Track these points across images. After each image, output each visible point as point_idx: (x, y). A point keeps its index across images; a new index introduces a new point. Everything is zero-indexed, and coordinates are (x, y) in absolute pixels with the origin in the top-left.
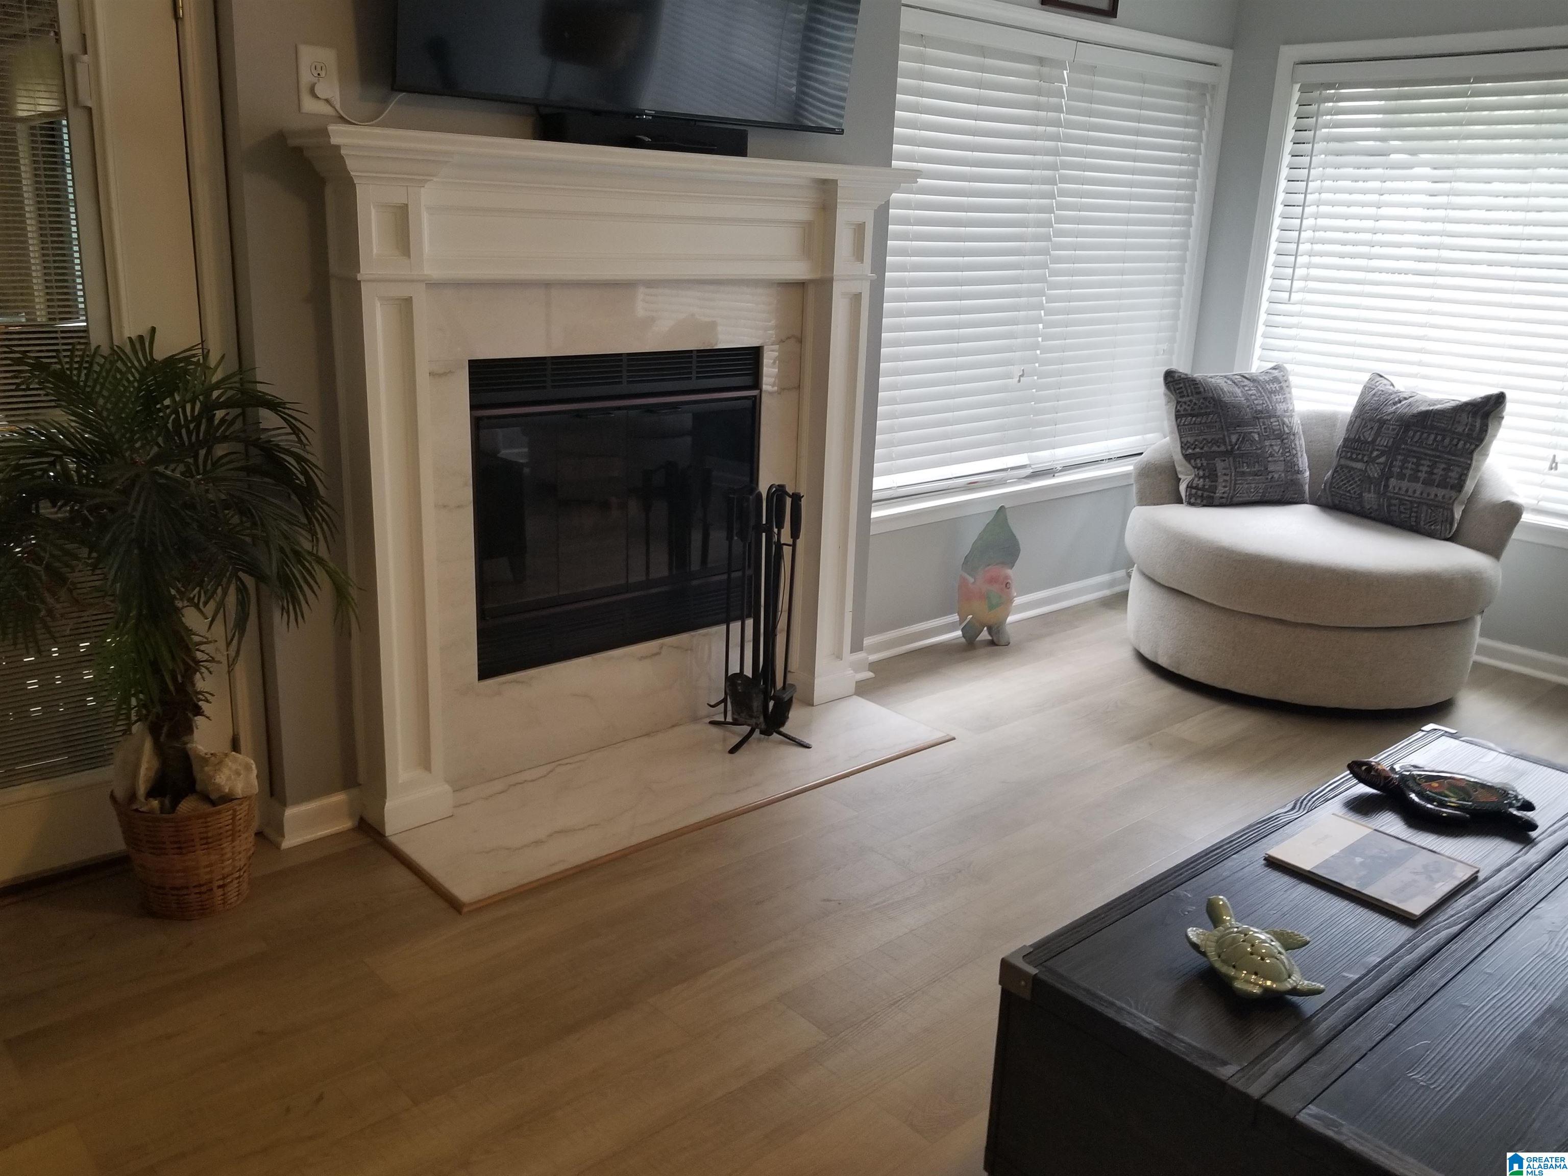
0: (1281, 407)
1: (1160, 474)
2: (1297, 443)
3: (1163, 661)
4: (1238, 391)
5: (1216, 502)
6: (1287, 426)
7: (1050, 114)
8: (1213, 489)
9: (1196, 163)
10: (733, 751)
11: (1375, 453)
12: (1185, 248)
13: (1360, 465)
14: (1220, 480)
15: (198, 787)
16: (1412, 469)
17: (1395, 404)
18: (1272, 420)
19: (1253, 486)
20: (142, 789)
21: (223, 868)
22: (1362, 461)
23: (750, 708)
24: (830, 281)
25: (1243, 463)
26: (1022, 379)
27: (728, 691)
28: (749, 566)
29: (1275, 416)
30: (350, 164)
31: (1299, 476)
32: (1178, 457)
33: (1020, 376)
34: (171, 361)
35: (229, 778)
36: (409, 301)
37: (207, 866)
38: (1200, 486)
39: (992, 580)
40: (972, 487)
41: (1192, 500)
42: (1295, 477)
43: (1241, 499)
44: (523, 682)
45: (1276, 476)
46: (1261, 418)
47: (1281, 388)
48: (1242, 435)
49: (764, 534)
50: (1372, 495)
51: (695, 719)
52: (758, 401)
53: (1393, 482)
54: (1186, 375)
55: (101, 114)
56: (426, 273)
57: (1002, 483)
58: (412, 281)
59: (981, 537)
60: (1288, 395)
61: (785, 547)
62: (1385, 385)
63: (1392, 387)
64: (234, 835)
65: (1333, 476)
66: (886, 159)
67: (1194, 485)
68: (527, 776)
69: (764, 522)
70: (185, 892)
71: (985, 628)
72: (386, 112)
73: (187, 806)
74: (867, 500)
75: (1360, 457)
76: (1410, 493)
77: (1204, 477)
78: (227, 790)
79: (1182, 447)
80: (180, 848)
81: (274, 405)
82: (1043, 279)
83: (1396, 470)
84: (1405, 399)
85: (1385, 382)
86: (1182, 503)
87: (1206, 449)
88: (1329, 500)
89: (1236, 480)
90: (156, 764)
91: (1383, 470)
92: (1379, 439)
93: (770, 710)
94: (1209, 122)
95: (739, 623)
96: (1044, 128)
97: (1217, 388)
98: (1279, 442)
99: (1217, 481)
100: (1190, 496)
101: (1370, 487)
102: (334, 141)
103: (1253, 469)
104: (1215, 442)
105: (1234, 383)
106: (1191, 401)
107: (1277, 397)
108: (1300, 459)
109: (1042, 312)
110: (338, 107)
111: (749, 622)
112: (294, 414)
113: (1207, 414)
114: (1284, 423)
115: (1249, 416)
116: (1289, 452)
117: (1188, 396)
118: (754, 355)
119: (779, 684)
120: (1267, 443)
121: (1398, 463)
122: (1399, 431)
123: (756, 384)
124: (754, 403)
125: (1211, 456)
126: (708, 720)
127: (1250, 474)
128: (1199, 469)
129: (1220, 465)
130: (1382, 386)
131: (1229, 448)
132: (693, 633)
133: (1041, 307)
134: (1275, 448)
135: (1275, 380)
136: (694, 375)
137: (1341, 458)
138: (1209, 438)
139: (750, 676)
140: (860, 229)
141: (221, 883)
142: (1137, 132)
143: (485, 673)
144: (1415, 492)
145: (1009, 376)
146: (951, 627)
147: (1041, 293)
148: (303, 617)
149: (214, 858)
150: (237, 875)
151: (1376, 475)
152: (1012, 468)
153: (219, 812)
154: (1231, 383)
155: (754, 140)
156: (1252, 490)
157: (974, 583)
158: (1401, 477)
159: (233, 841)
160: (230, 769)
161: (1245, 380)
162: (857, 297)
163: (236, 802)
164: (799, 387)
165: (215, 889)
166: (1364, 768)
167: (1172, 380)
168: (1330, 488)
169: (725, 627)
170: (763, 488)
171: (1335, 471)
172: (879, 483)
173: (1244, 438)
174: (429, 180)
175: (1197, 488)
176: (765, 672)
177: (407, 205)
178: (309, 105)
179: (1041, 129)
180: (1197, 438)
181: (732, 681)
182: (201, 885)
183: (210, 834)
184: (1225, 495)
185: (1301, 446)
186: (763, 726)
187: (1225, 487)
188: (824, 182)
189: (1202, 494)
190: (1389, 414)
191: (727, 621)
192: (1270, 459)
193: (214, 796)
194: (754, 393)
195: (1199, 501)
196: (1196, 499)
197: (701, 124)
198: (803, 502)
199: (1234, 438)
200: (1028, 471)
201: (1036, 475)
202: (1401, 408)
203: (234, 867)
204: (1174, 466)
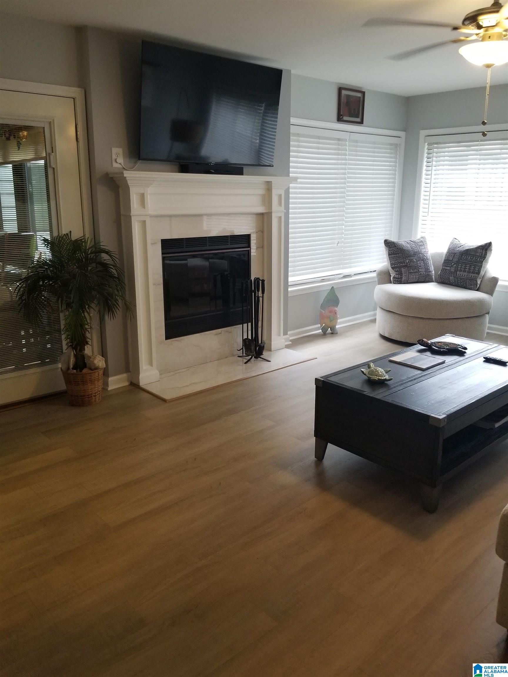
0: (423, 250)
1: (385, 274)
2: (429, 262)
3: (387, 335)
4: (409, 246)
5: (402, 282)
6: (425, 257)
7: (343, 157)
8: (401, 278)
9: (395, 170)
10: (246, 363)
11: (453, 264)
12: (393, 199)
13: (448, 268)
14: (403, 275)
15: (88, 365)
16: (464, 268)
17: (459, 247)
18: (420, 255)
19: (414, 276)
20: (71, 366)
21: (95, 390)
22: (449, 267)
23: (251, 349)
24: (271, 213)
25: (411, 269)
26: (338, 244)
27: (243, 344)
28: (249, 305)
29: (421, 253)
30: (129, 182)
31: (430, 273)
32: (390, 268)
33: (338, 243)
34: (76, 241)
35: (98, 362)
36: (144, 222)
37: (91, 389)
38: (397, 277)
39: (331, 312)
40: (323, 281)
41: (395, 282)
42: (429, 273)
43: (411, 281)
44: (179, 341)
45: (422, 273)
46: (416, 254)
47: (424, 244)
48: (410, 260)
49: (253, 293)
50: (452, 277)
51: (233, 355)
52: (250, 251)
53: (458, 273)
54: (391, 241)
55: (57, 170)
56: (149, 213)
57: (333, 280)
58: (146, 215)
59: (326, 297)
60: (426, 247)
61: (260, 297)
62: (457, 242)
63: (459, 242)
64: (98, 380)
65: (441, 272)
66: (288, 174)
67: (395, 277)
68: (180, 371)
69: (253, 289)
70: (84, 397)
71: (329, 329)
72: (136, 167)
73: (85, 371)
74: (287, 285)
75: (448, 265)
76: (464, 276)
77: (398, 274)
78: (97, 366)
79: (391, 265)
80: (83, 383)
81: (107, 253)
82: (343, 211)
83: (459, 269)
84: (462, 246)
85: (457, 240)
86: (391, 283)
87: (398, 265)
88: (440, 281)
89: (408, 275)
90: (74, 360)
91: (455, 269)
92: (454, 259)
93: (257, 350)
94: (399, 156)
95: (246, 324)
96: (341, 161)
97: (401, 245)
98: (423, 262)
99: (402, 275)
100: (394, 281)
101: (452, 275)
102: (125, 175)
103: (414, 271)
104: (401, 263)
105: (408, 243)
106: (393, 249)
107: (422, 247)
108: (430, 268)
109: (344, 222)
110: (123, 165)
111: (250, 324)
112: (113, 255)
113: (398, 253)
114: (424, 256)
115: (413, 254)
116: (426, 265)
117: (392, 248)
118: (248, 237)
119: (260, 342)
120: (419, 262)
121: (460, 267)
122: (460, 256)
123: (249, 246)
124: (249, 252)
125: (400, 267)
126: (237, 356)
127: (413, 273)
128: (396, 272)
129: (403, 270)
130: (456, 242)
131: (406, 264)
132: (231, 327)
133: (343, 220)
134: (421, 264)
135: (422, 241)
136: (229, 243)
137: (443, 266)
138: (399, 261)
139: (250, 339)
140: (280, 196)
141: (94, 395)
142: (373, 161)
143: (167, 338)
144: (465, 275)
145: (334, 243)
146: (317, 329)
147: (343, 216)
148: (115, 316)
149: (93, 387)
150: (99, 393)
151: (453, 271)
152: (336, 275)
153: (95, 372)
154: (406, 243)
155: (245, 170)
156: (414, 278)
157: (324, 313)
158: (461, 271)
159: (98, 382)
160: (98, 359)
161: (411, 242)
162: (280, 218)
163: (99, 370)
164: (263, 247)
165: (93, 397)
166: (421, 341)
167: (388, 244)
168: (440, 276)
169: (242, 325)
170: (253, 278)
171: (442, 271)
172: (290, 279)
173: (410, 261)
174: (150, 186)
175: (396, 278)
176: (255, 339)
177: (144, 193)
178: (115, 165)
179: (340, 161)
180: (395, 261)
181: (244, 341)
182: (89, 395)
183: (92, 379)
184: (405, 280)
185: (430, 263)
186: (255, 355)
187: (405, 277)
188: (268, 182)
189: (398, 280)
190: (457, 251)
191: (243, 324)
192: (420, 268)
193: (93, 368)
194: (248, 249)
195: (397, 282)
196: (396, 282)
197: (229, 166)
198: (265, 282)
199: (407, 261)
200: (341, 276)
201: (345, 277)
202: (461, 249)
203: (98, 391)
204: (389, 272)
